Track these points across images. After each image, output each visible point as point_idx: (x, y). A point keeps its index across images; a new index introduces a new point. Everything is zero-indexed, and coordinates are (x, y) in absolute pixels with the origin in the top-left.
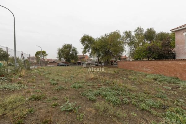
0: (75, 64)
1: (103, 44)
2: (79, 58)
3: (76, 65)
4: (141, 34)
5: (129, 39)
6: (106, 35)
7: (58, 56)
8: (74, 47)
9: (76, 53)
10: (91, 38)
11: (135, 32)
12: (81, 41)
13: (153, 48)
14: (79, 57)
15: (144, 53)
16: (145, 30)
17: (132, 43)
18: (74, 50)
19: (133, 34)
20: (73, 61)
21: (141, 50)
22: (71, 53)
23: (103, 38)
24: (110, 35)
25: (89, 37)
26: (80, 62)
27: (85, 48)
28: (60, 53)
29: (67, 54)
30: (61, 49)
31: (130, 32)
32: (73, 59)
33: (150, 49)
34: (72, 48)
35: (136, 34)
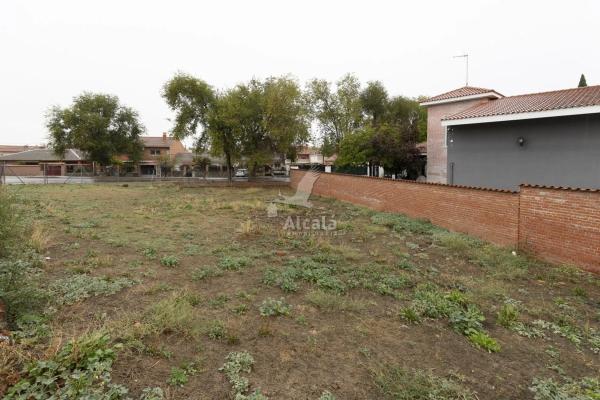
0: (128, 169)
1: (247, 112)
2: (147, 148)
3: (136, 175)
4: (354, 93)
5: (321, 103)
6: (254, 82)
7: (53, 140)
8: (128, 107)
9: (136, 131)
10: (204, 86)
11: (339, 85)
12: (164, 92)
13: (384, 142)
14: (147, 145)
15: (364, 152)
16: (363, 87)
17: (329, 115)
18: (128, 117)
19: (333, 90)
20: (123, 159)
21: (356, 144)
22: (111, 128)
23: (243, 90)
24: (269, 86)
25: (198, 83)
26: (151, 162)
27: (182, 120)
28: (63, 127)
29: (97, 132)
30: (67, 111)
31: (325, 83)
32: (120, 151)
33: (375, 144)
34: (118, 112)
35: (339, 92)
